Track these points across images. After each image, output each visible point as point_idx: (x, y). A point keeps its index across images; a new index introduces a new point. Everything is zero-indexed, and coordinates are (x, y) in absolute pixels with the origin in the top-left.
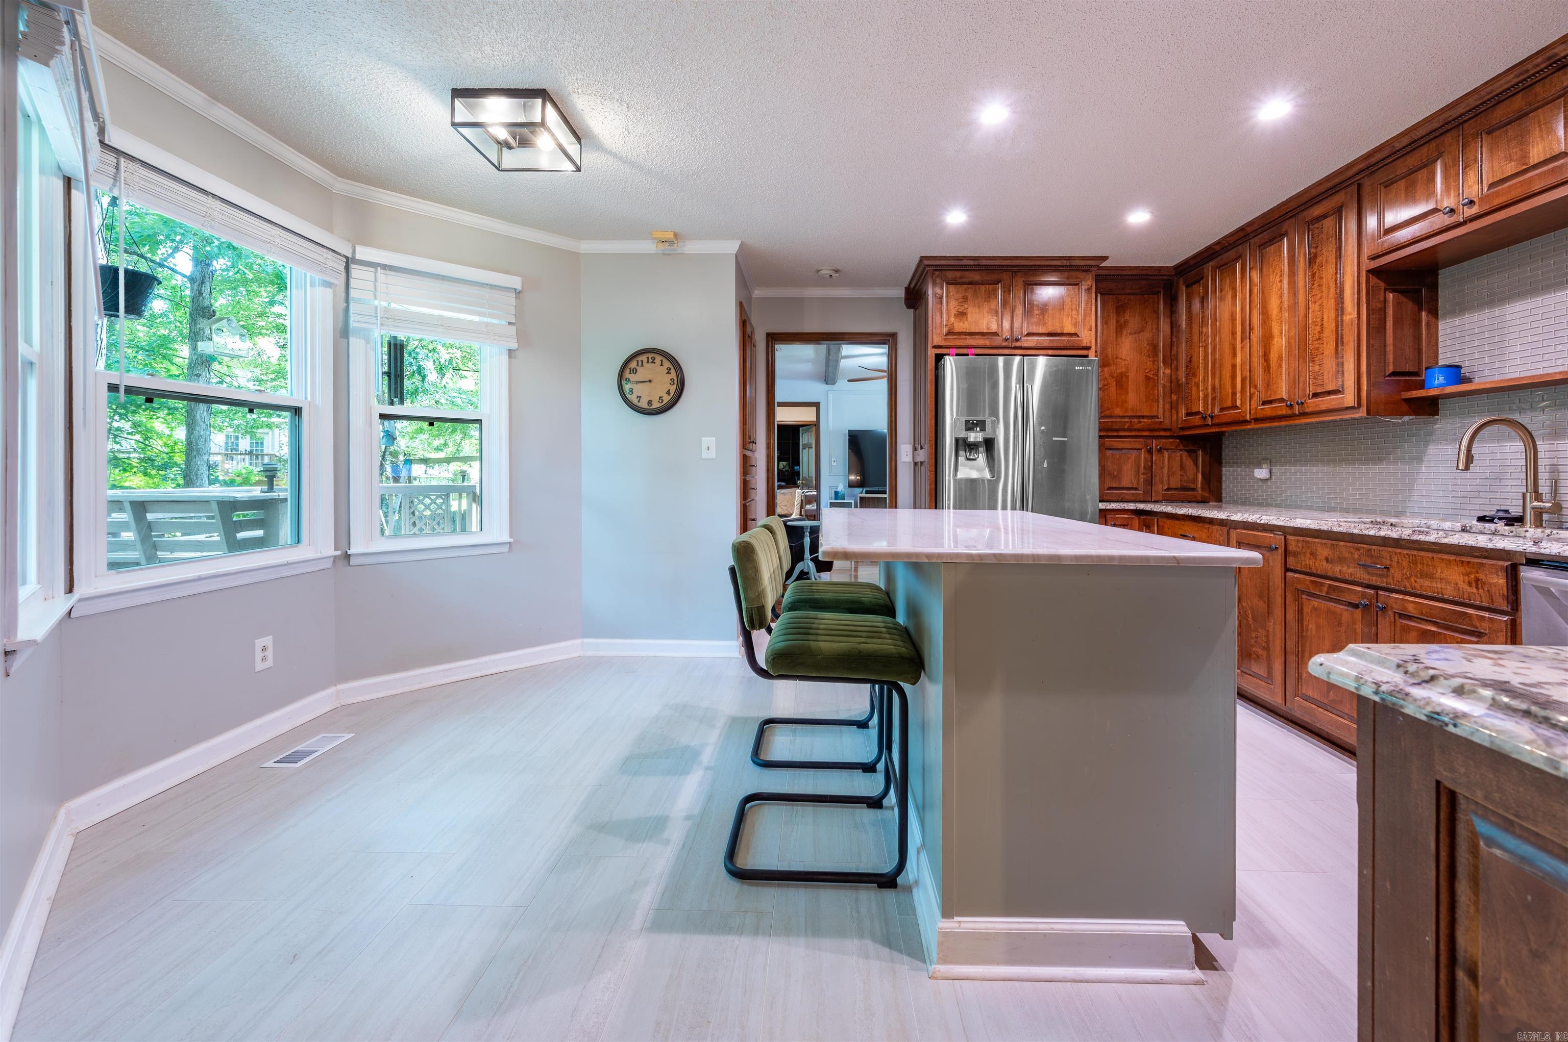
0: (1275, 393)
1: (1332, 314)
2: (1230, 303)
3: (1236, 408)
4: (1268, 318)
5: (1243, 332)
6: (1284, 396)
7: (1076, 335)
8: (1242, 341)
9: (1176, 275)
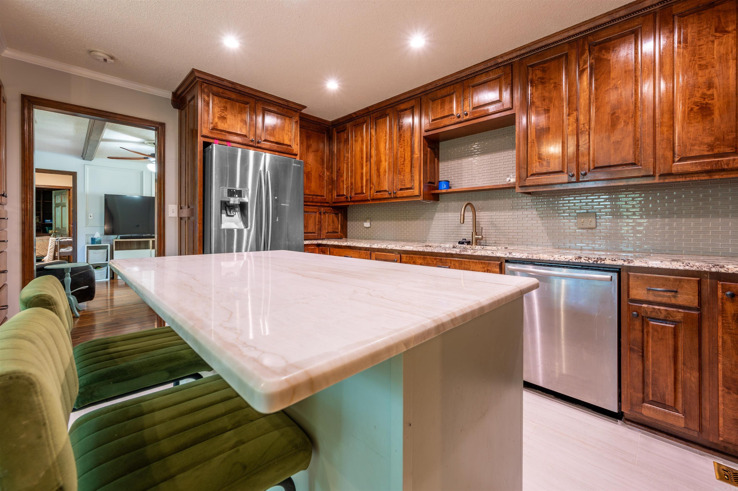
0: (383, 187)
1: (409, 154)
2: (360, 143)
3: (363, 193)
4: (379, 152)
5: (367, 158)
6: (386, 188)
7: (290, 146)
8: (366, 162)
9: (331, 126)
